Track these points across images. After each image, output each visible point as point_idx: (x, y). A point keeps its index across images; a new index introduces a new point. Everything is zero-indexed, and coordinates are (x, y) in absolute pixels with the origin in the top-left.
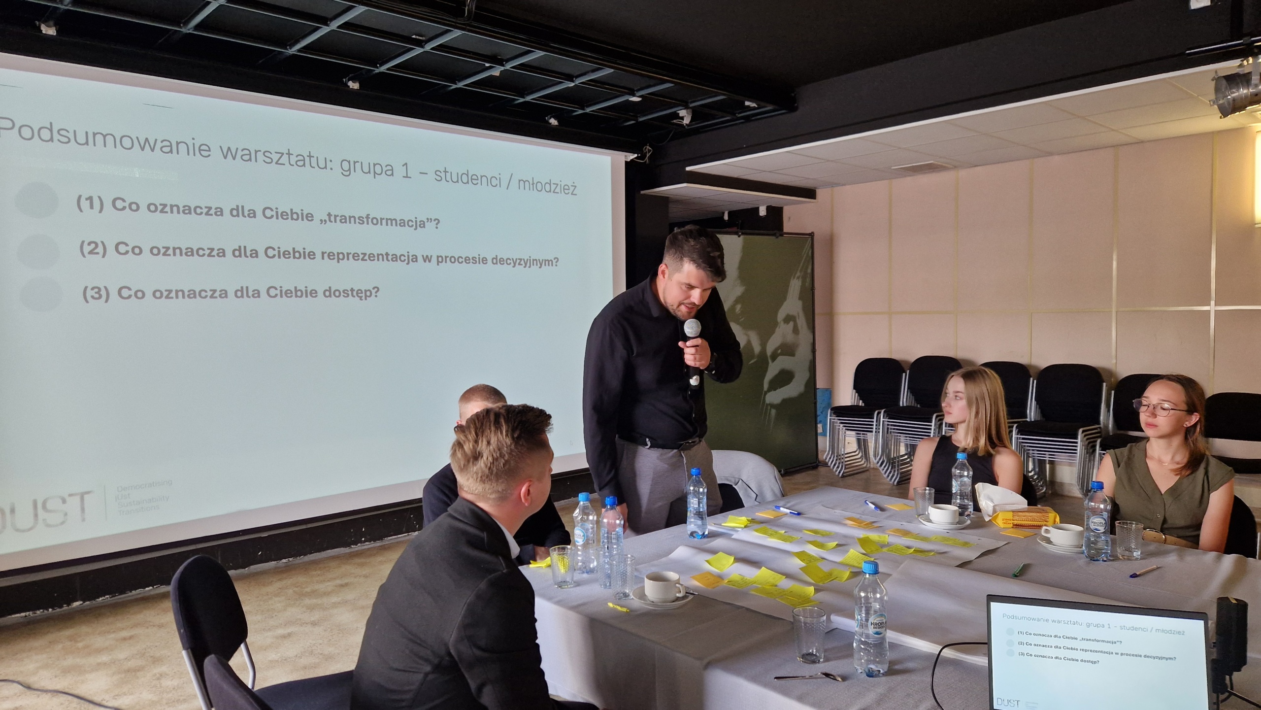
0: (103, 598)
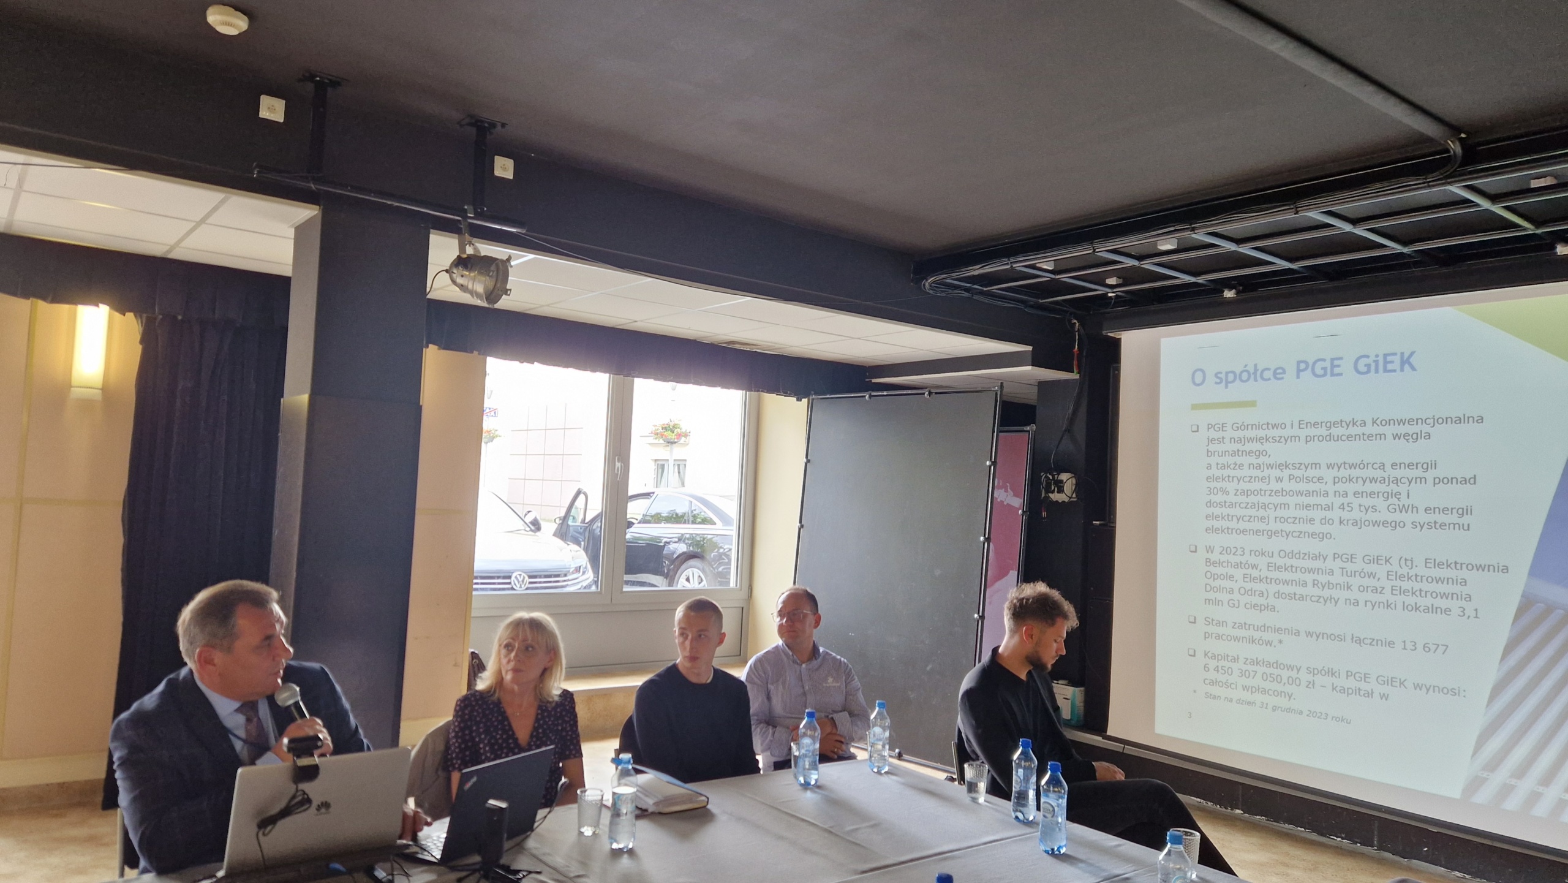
0: (1260, 817)
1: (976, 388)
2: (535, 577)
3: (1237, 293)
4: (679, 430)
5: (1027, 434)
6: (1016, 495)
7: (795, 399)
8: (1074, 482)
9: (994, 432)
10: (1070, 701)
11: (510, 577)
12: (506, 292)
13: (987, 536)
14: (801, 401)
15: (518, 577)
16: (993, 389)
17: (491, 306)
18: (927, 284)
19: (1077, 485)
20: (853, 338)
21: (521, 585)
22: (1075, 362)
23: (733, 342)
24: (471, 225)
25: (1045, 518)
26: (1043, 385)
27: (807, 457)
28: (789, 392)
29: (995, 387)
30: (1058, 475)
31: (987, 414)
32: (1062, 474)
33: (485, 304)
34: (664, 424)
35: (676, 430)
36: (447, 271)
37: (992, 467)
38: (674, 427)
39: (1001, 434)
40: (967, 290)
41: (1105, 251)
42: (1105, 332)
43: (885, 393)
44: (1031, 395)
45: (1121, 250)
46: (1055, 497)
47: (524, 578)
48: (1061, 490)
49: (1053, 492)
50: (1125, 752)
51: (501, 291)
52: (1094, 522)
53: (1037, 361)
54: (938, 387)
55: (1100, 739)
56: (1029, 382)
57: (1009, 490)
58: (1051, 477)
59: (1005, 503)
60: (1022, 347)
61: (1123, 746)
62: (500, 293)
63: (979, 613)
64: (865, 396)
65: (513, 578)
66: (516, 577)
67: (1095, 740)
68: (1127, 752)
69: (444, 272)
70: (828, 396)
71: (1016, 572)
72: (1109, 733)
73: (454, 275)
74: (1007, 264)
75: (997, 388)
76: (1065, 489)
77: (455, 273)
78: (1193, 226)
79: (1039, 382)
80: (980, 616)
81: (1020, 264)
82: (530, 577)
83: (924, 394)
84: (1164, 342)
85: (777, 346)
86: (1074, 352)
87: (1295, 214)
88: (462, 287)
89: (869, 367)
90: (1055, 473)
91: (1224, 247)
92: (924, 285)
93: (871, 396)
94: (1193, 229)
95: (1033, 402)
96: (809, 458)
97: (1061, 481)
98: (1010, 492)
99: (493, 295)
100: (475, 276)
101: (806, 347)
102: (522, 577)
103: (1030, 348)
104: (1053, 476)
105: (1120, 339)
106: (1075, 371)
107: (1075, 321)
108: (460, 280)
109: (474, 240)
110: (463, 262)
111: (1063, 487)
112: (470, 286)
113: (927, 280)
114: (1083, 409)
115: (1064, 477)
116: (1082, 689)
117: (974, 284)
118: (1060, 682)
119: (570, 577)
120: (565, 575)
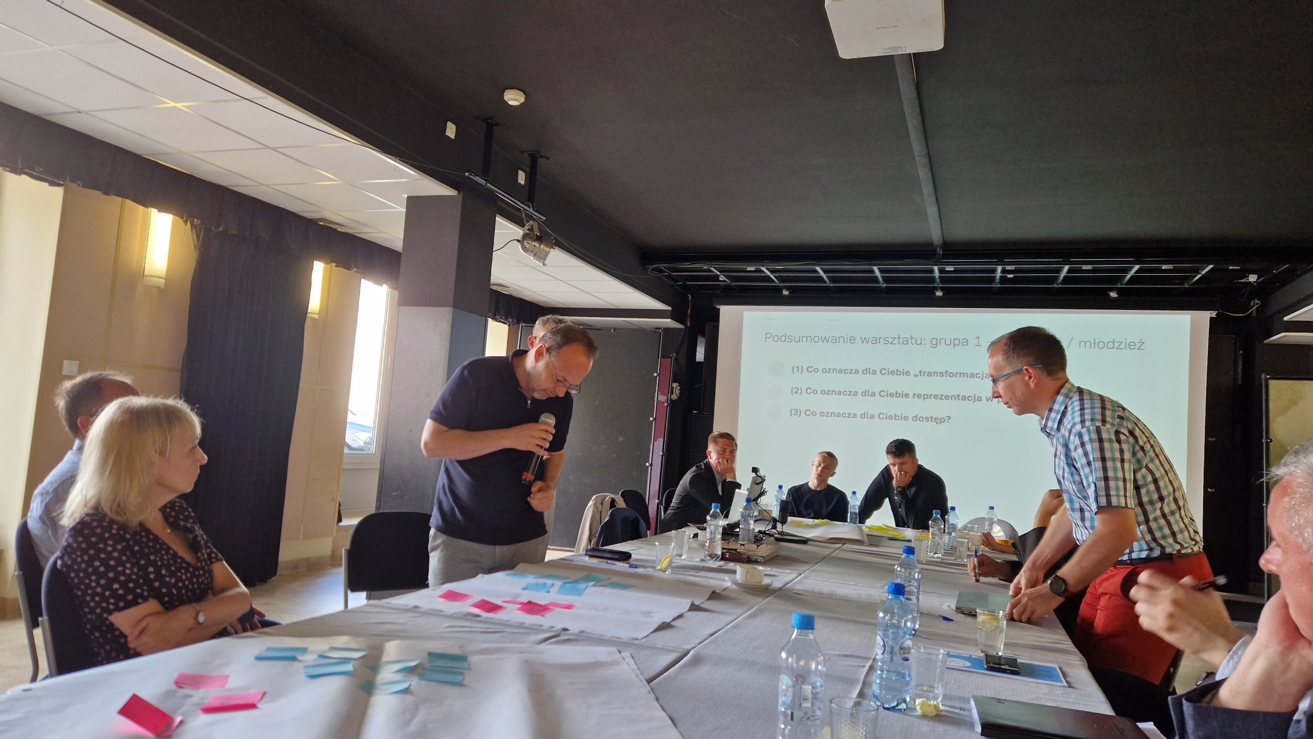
3: (789, 292)
5: (670, 359)
8: (680, 388)
9: (658, 357)
13: (654, 417)
22: (688, 319)
36: (518, 241)
37: (658, 377)
42: (709, 304)
52: (694, 412)
53: (674, 316)
71: (662, 439)
74: (709, 265)
76: (675, 392)
78: (819, 263)
80: (649, 464)
81: (715, 266)
84: (747, 315)
86: (688, 314)
92: (649, 268)
97: (673, 388)
103: (670, 308)
105: (720, 309)
106: (688, 324)
107: (690, 295)
113: (652, 266)
115: (675, 385)
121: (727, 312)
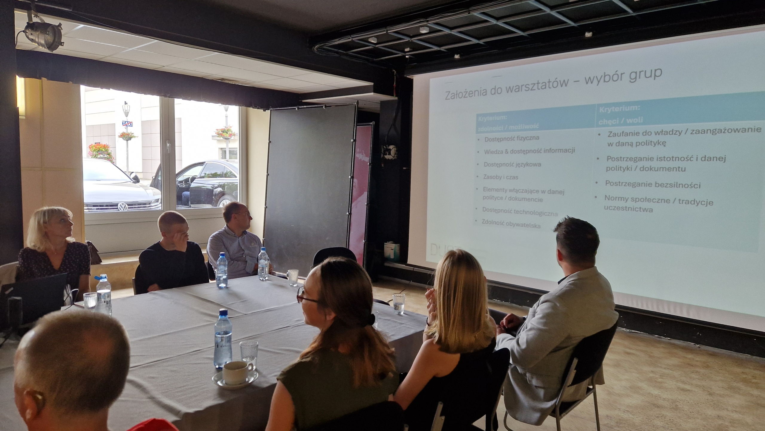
1: (346, 104)
2: (132, 205)
3: (460, 56)
4: (230, 132)
5: (371, 126)
6: (367, 156)
7: (262, 110)
8: (396, 149)
9: (354, 126)
10: (393, 250)
11: (117, 205)
12: (61, 44)
13: (352, 176)
14: (265, 111)
15: (122, 205)
16: (354, 104)
17: (51, 52)
18: (315, 49)
19: (397, 151)
20: (284, 77)
21: (123, 209)
22: (394, 91)
23: (223, 79)
24: (37, 6)
25: (383, 167)
26: (383, 103)
27: (269, 140)
28: (258, 106)
29: (354, 103)
30: (389, 146)
31: (351, 116)
32: (390, 146)
33: (46, 50)
34: (222, 129)
35: (229, 132)
36: (23, 31)
37: (354, 143)
38: (227, 131)
39: (358, 127)
40: (337, 53)
41: (392, 32)
42: (405, 75)
43: (305, 107)
44: (376, 108)
45: (401, 32)
46: (387, 157)
47: (125, 205)
48: (390, 154)
49: (386, 155)
50: (414, 270)
51: (58, 43)
52: (404, 168)
53: (376, 90)
54: (328, 104)
55: (404, 266)
56: (376, 101)
57: (364, 154)
58: (385, 147)
59: (362, 160)
60: (369, 83)
61: (413, 268)
62: (58, 44)
63: (349, 212)
64: (295, 108)
65: (119, 206)
66: (121, 205)
67: (402, 266)
68: (415, 271)
69: (23, 32)
70: (278, 109)
71: (367, 193)
72: (408, 263)
73: (27, 34)
74: (350, 38)
75: (355, 103)
76: (391, 153)
77: (27, 33)
78: (427, 19)
79: (381, 101)
80: (349, 213)
81: (356, 38)
82: (128, 205)
83: (323, 107)
84: (432, 81)
85: (248, 82)
86: (394, 86)
87: (469, 14)
88: (32, 40)
89: (301, 94)
90: (387, 146)
91: (445, 31)
92: (314, 49)
93: (298, 108)
94: (428, 21)
95: (378, 112)
96: (270, 140)
97: (390, 150)
98: (364, 155)
99: (52, 46)
100: (38, 34)
101: (263, 82)
102: (124, 205)
103: (372, 84)
104: (386, 147)
105: (413, 79)
106: (394, 95)
107: (394, 71)
108: (31, 37)
109: (39, 14)
110: (31, 26)
111: (391, 152)
112: (37, 40)
113: (315, 47)
114: (400, 114)
115: (391, 147)
116: (399, 244)
117: (339, 50)
118: (390, 242)
119: (152, 205)
120: (150, 204)
121: (418, 80)
